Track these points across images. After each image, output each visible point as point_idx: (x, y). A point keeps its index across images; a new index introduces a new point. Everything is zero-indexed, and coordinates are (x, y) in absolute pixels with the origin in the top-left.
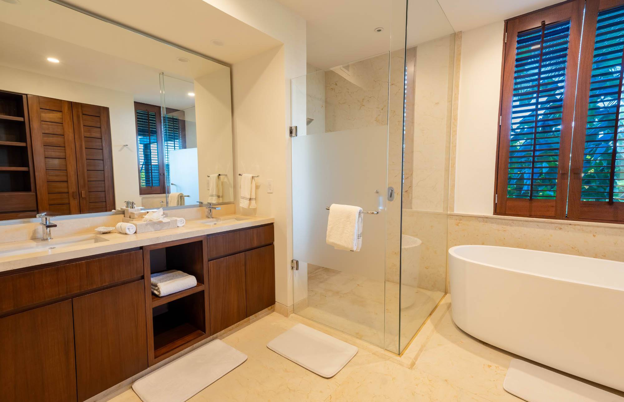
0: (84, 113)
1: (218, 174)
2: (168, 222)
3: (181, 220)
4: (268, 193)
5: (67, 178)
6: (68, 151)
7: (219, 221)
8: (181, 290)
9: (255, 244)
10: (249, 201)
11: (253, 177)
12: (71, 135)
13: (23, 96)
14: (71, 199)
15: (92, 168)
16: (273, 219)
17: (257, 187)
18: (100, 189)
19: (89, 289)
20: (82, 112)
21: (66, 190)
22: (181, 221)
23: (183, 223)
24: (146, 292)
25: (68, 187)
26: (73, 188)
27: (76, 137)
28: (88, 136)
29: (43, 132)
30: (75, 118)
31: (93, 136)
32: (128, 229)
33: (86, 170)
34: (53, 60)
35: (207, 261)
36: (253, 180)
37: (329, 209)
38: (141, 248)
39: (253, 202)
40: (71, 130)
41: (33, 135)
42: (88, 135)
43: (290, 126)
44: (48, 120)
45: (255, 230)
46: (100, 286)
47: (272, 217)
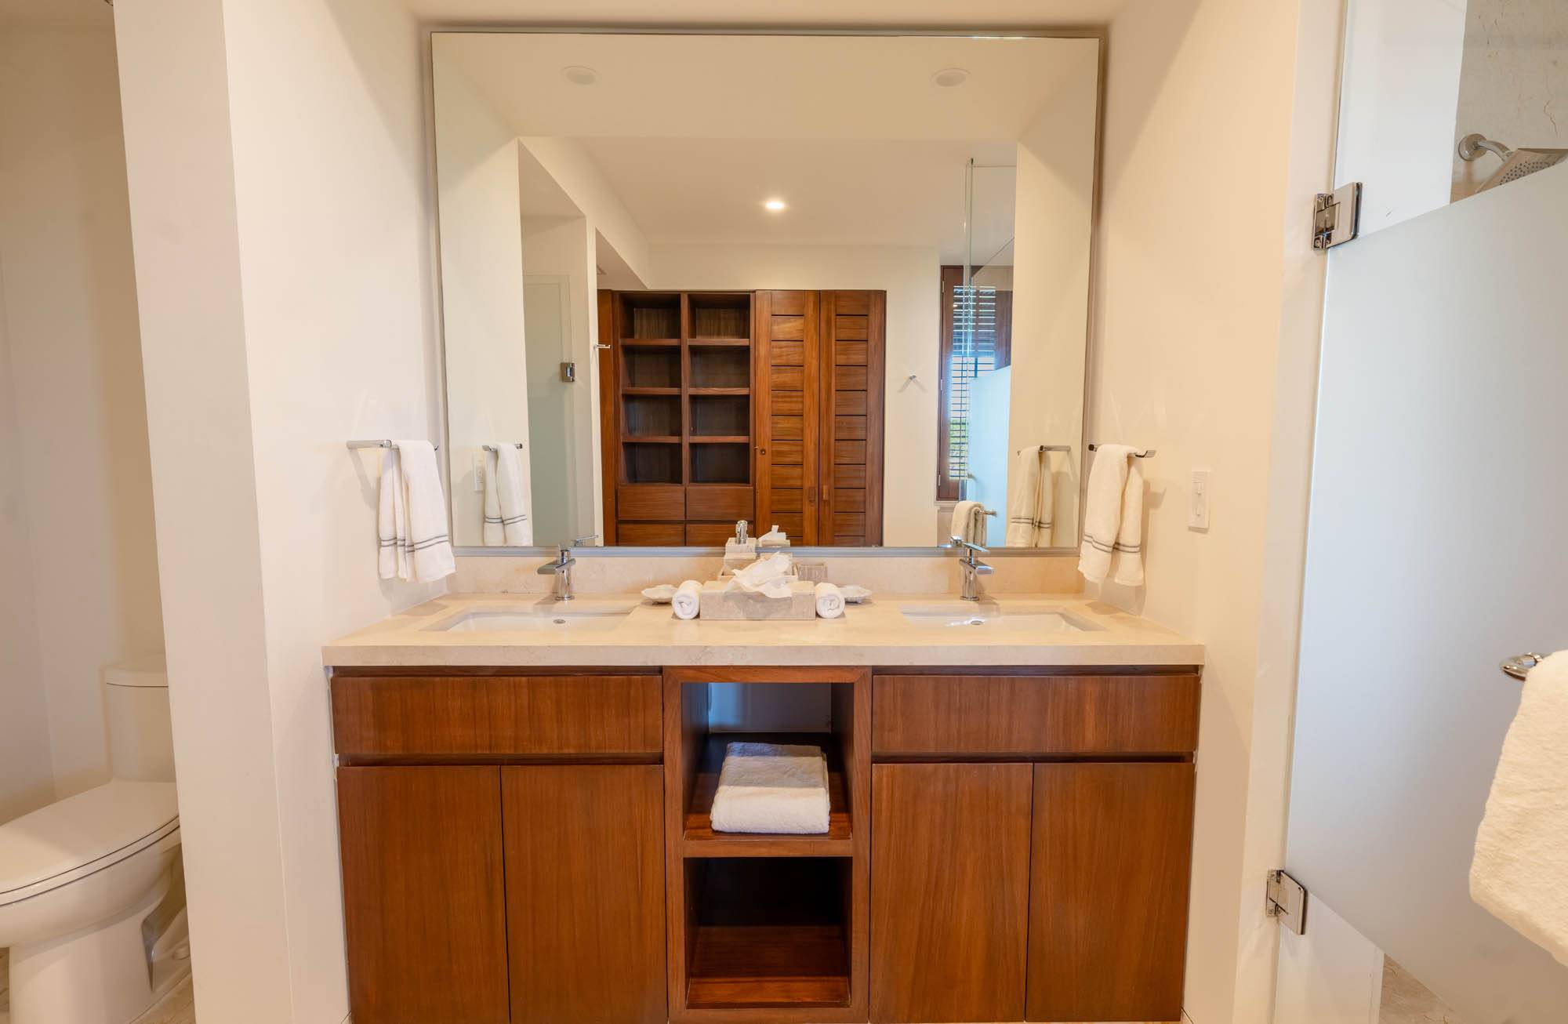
0: (840, 311)
1: (1039, 447)
2: (785, 599)
3: (833, 598)
4: (1191, 529)
5: (803, 459)
6: (808, 402)
7: (995, 613)
8: (773, 832)
9: (1090, 739)
10: (1110, 555)
11: (1131, 459)
12: (815, 363)
13: (751, 294)
14: (806, 502)
15: (843, 435)
16: (1200, 649)
17: (1150, 500)
18: (856, 483)
19: (534, 752)
20: (836, 310)
21: (798, 483)
22: (832, 601)
23: (838, 607)
24: (667, 804)
25: (802, 478)
26: (809, 482)
27: (823, 365)
28: (843, 362)
29: (774, 362)
30: (823, 325)
31: (852, 362)
32: (681, 603)
33: (833, 440)
34: (775, 205)
35: (867, 757)
36: (1133, 469)
37: (1523, 679)
38: (660, 670)
39: (1129, 561)
40: (815, 354)
41: (759, 372)
42: (842, 360)
43: (1324, 191)
44: (781, 337)
45: (1092, 686)
46: (556, 751)
47: (1198, 640)
